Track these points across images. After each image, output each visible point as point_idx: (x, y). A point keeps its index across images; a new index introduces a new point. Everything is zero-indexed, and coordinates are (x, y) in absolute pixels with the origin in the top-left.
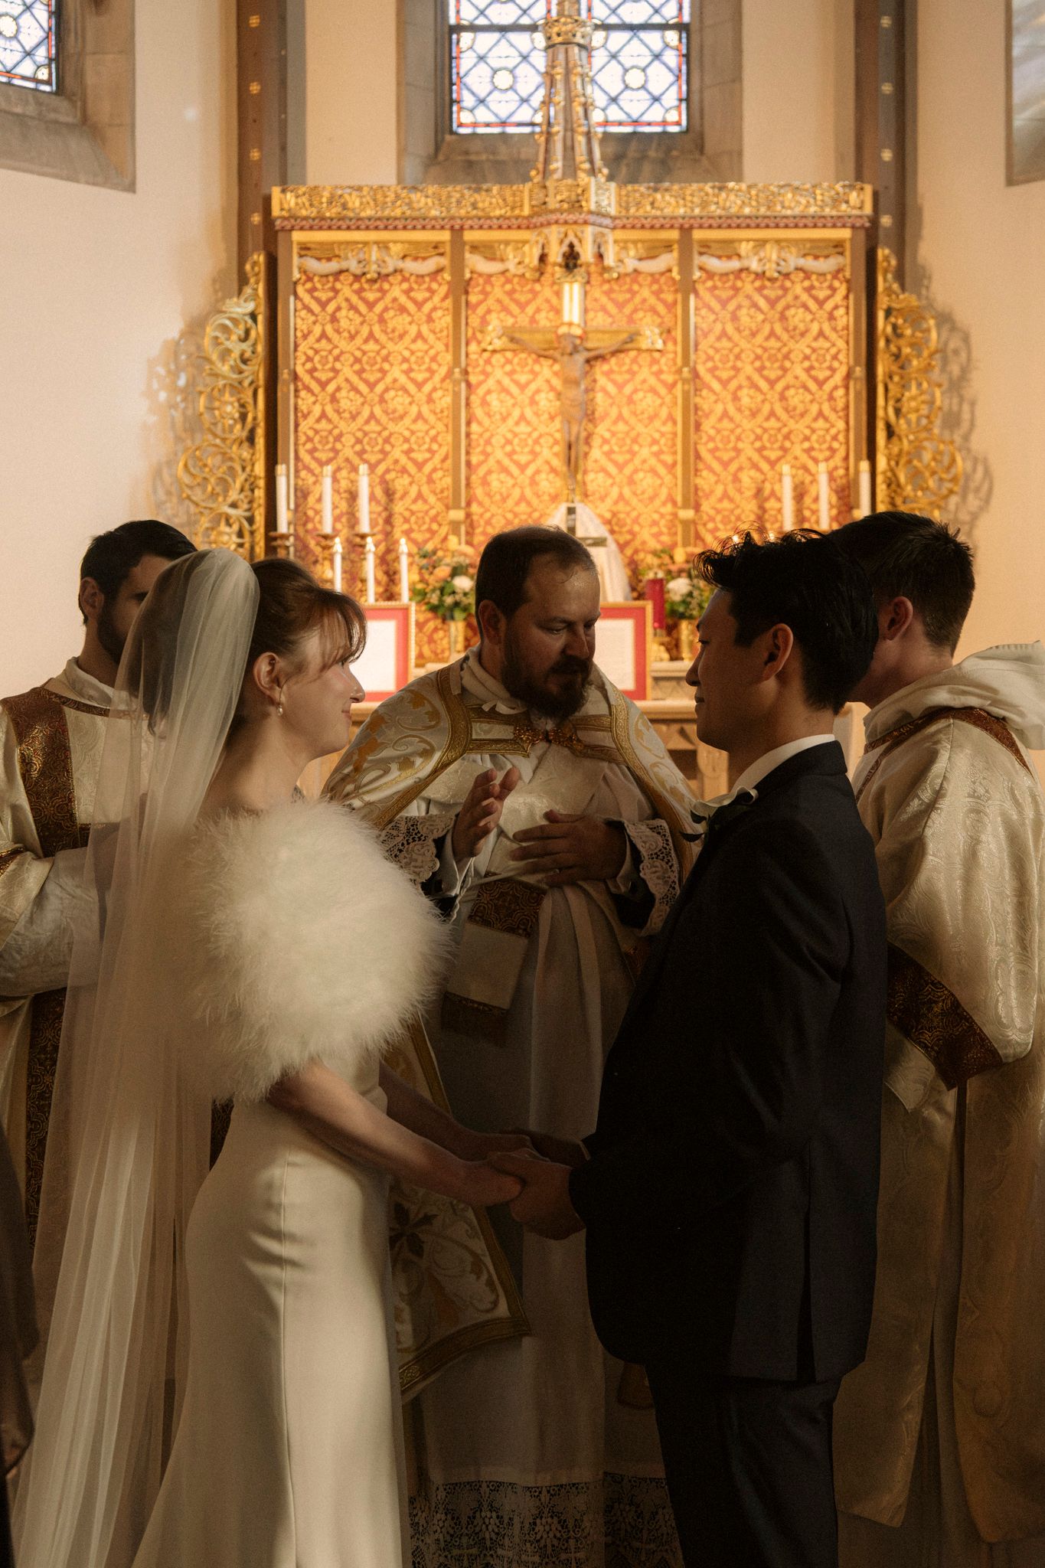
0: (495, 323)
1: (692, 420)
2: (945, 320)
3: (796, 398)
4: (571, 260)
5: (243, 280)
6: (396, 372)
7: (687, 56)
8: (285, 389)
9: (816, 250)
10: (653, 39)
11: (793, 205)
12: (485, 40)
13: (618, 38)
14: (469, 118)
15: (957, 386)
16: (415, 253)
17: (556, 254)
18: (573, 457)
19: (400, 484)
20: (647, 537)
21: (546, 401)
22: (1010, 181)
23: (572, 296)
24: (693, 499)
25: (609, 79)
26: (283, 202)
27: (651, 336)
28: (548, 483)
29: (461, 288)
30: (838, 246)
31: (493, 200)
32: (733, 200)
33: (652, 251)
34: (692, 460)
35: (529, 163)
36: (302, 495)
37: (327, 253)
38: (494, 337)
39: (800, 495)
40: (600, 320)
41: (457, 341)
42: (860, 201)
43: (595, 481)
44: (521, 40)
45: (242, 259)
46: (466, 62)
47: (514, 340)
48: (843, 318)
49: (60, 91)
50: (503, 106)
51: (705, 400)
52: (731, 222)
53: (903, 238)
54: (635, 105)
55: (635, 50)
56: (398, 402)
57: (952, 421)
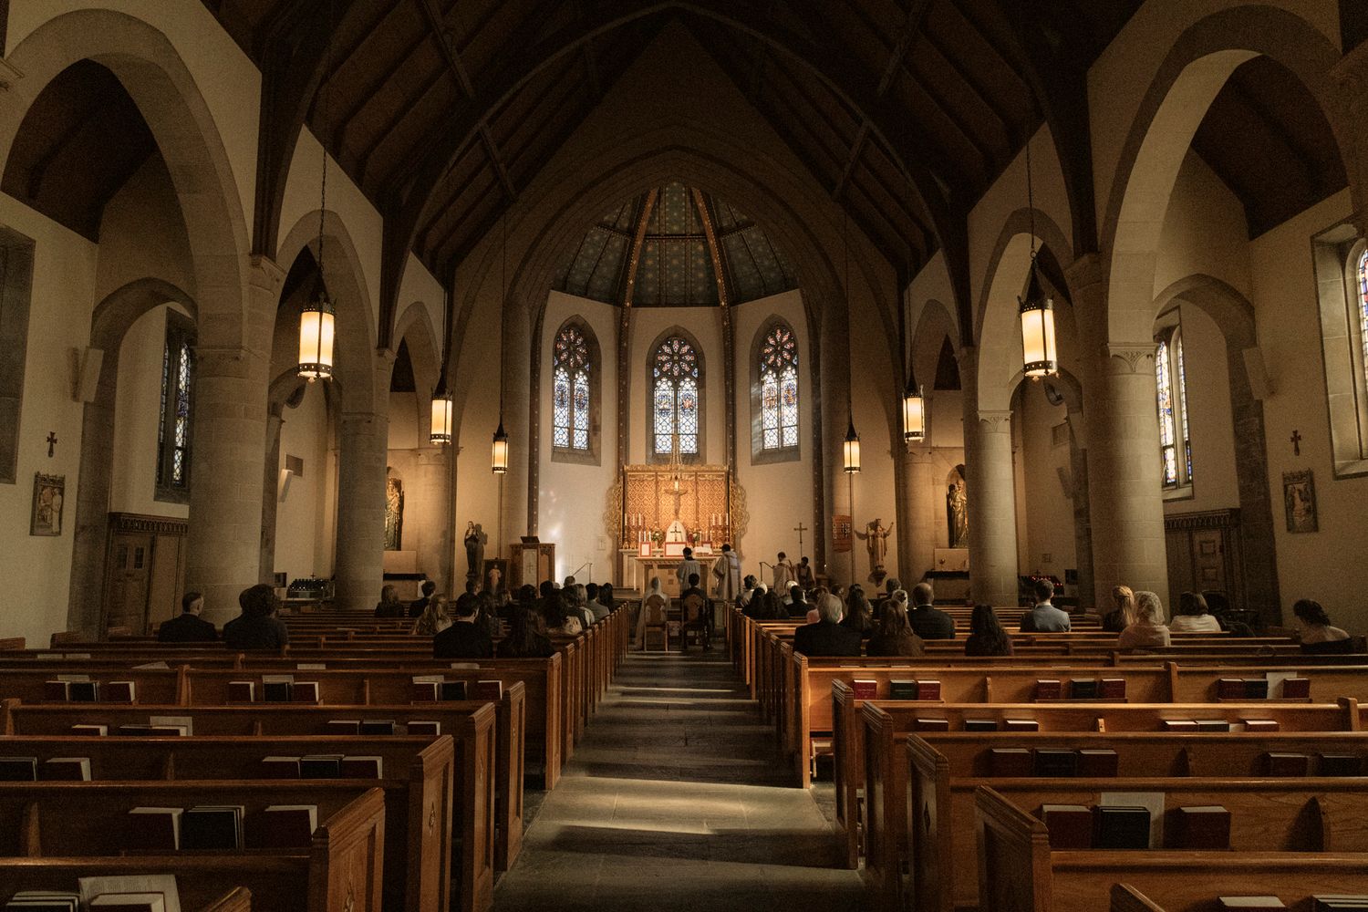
0: (663, 488)
1: (697, 505)
2: (742, 488)
3: (715, 502)
4: (676, 478)
5: (619, 481)
6: (646, 497)
7: (697, 440)
8: (626, 500)
9: (719, 476)
10: (691, 436)
11: (714, 468)
12: (661, 437)
13: (685, 436)
14: (658, 450)
15: (744, 500)
16: (649, 476)
17: (674, 477)
18: (677, 512)
19: (646, 517)
20: (690, 526)
21: (672, 502)
22: (752, 465)
23: (677, 483)
24: (697, 519)
25: (683, 443)
26: (626, 468)
27: (690, 491)
28: (672, 517)
29: (657, 482)
30: (722, 475)
31: (663, 468)
32: (702, 468)
33: (691, 476)
34: (697, 512)
35: (669, 461)
36: (629, 519)
37: (633, 476)
38: (663, 491)
39: (716, 518)
40: (681, 488)
41: (656, 492)
42: (726, 468)
43: (680, 516)
44: (667, 436)
45: (619, 477)
46: (658, 440)
47: (666, 491)
48: (724, 488)
49: (588, 448)
50: (664, 448)
51: (700, 502)
52: (703, 471)
53: (734, 475)
54: (688, 448)
55: (688, 439)
56: (646, 502)
57: (743, 505)
